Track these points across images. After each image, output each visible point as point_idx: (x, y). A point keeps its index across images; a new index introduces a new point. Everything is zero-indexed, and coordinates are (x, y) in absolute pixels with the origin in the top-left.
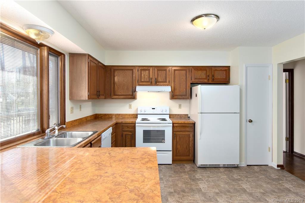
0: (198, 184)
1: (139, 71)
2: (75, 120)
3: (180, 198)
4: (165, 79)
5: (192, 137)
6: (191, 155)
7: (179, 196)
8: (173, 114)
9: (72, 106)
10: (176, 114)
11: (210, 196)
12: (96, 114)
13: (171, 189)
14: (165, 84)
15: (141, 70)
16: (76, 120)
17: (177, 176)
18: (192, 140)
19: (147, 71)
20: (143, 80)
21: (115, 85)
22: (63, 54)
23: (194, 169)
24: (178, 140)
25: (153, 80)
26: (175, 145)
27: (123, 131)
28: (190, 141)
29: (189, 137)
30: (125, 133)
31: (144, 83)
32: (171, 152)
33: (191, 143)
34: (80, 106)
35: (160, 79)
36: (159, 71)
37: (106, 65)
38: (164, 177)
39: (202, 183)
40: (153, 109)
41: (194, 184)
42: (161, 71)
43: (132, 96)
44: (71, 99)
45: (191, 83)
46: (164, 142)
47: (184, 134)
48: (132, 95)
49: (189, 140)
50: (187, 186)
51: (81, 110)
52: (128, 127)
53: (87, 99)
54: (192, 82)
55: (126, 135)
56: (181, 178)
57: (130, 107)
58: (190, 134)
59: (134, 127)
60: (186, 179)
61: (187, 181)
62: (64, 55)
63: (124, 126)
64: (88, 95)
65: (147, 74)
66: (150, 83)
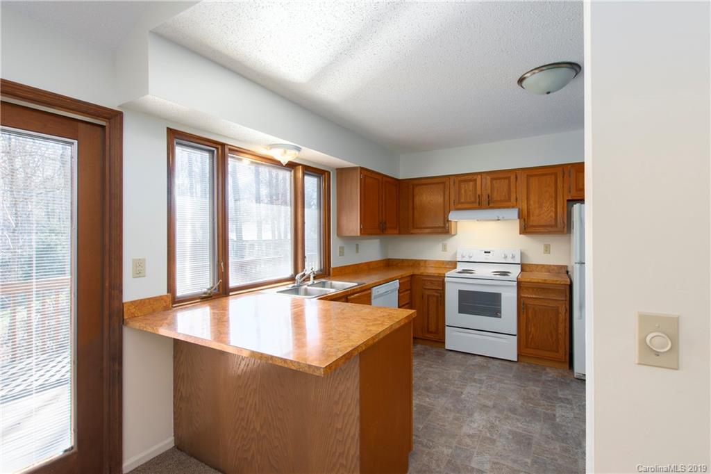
0: (554, 406)
1: (457, 185)
2: (346, 267)
3: (498, 419)
4: (507, 196)
5: (563, 314)
6: (561, 351)
7: (498, 416)
8: (530, 264)
9: (342, 245)
10: (537, 265)
11: (567, 434)
12: (389, 259)
13: (490, 401)
14: (508, 204)
15: (460, 182)
16: (350, 266)
17: (515, 384)
18: (566, 319)
19: (472, 183)
20: (463, 200)
21: (416, 211)
22: (327, 171)
23: (563, 380)
24: (530, 315)
25: (485, 198)
26: (525, 324)
27: (425, 289)
28: (560, 320)
29: (557, 313)
30: (428, 292)
31: (466, 206)
32: (516, 337)
33: (561, 326)
34: (357, 245)
35: (496, 196)
36: (494, 182)
37: (400, 178)
38: (487, 379)
39: (566, 407)
40: (485, 252)
41: (544, 405)
42: (498, 181)
43: (445, 230)
44: (339, 234)
45: (568, 201)
46: (500, 317)
47: (545, 304)
48: (444, 227)
49: (557, 320)
50: (525, 404)
51: (357, 252)
52: (432, 282)
53: (359, 234)
54: (570, 198)
55: (428, 296)
56: (523, 388)
57: (444, 249)
58: (558, 307)
59: (443, 283)
60: (533, 393)
61: (532, 396)
62: (329, 173)
63: (425, 280)
64: (361, 229)
65: (471, 189)
66: (476, 205)
